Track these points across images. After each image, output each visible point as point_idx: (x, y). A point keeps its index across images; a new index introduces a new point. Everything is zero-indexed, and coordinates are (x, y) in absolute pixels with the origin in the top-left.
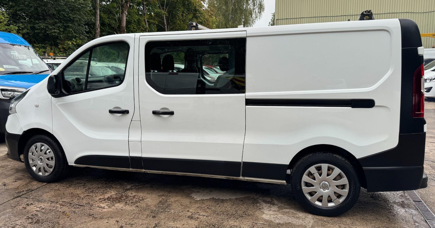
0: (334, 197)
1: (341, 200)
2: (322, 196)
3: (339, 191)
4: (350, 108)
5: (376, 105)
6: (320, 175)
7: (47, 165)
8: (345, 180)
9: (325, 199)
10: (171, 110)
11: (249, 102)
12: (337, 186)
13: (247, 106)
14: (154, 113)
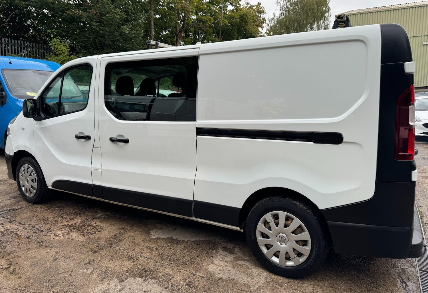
0: (293, 255)
1: (302, 260)
2: (279, 251)
3: (299, 248)
4: (312, 143)
5: (344, 140)
6: (277, 225)
7: (32, 187)
8: (306, 235)
9: (282, 254)
10: (126, 137)
11: (200, 131)
12: (296, 242)
13: (198, 137)
14: (112, 140)
